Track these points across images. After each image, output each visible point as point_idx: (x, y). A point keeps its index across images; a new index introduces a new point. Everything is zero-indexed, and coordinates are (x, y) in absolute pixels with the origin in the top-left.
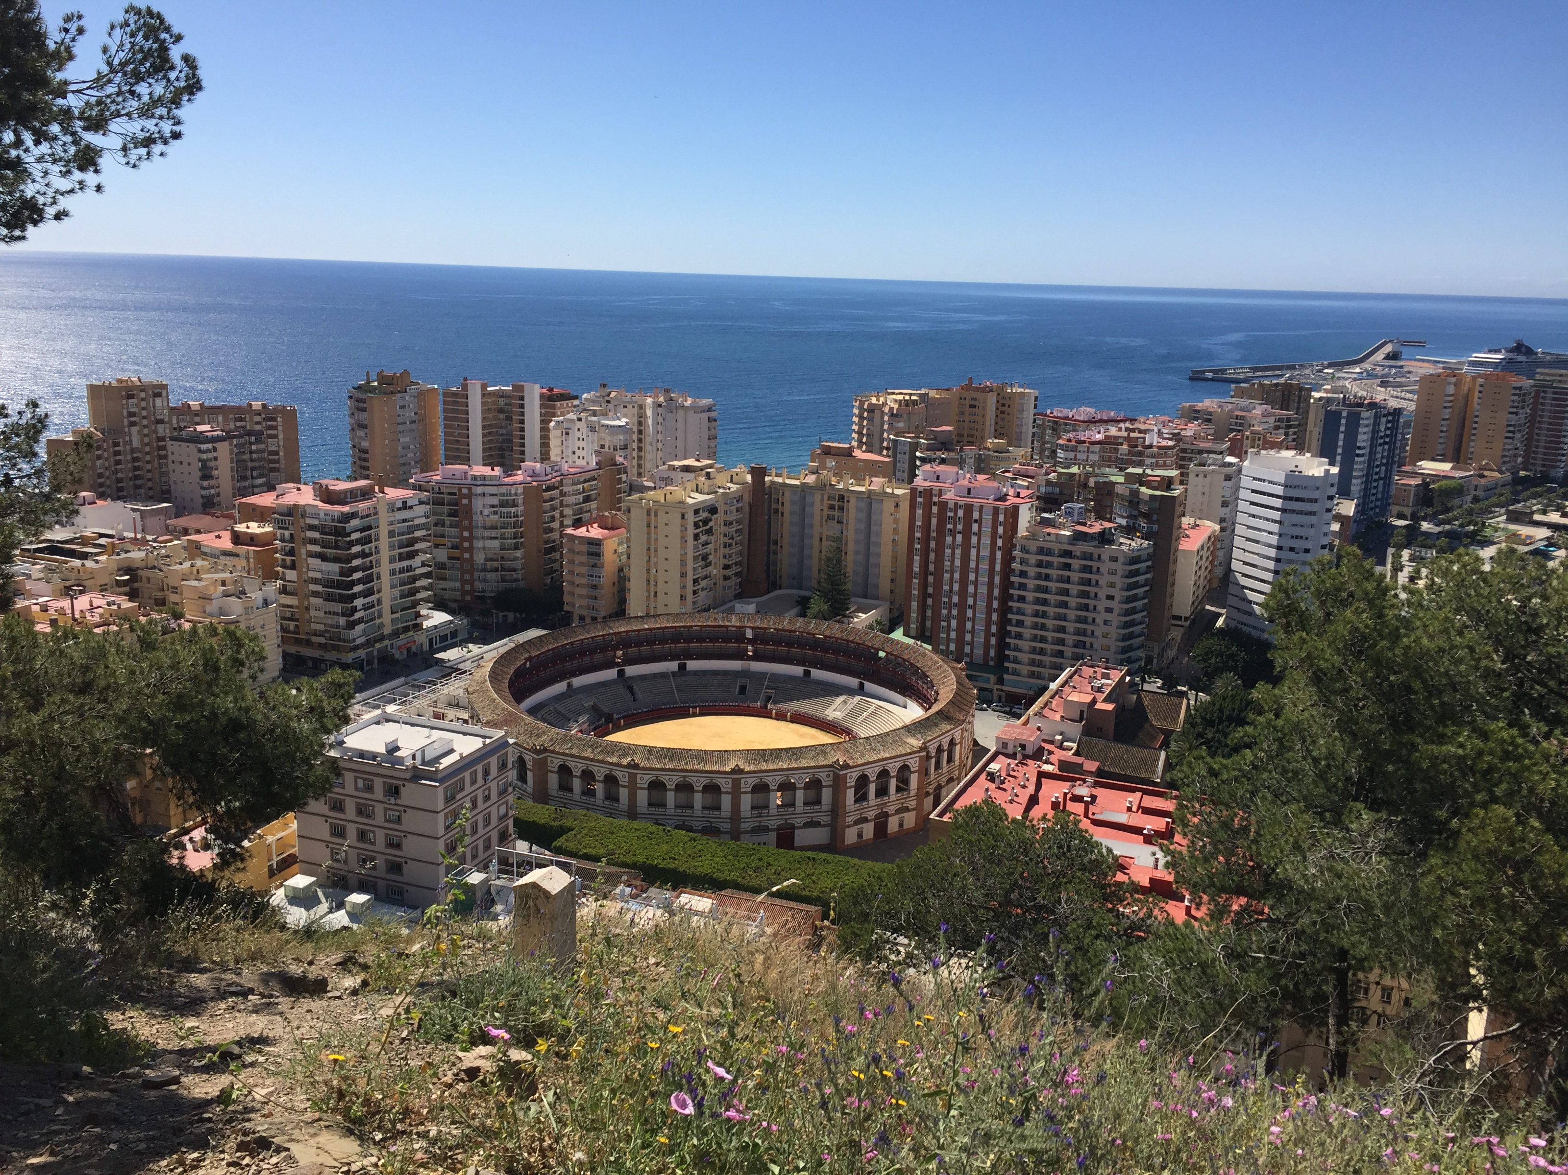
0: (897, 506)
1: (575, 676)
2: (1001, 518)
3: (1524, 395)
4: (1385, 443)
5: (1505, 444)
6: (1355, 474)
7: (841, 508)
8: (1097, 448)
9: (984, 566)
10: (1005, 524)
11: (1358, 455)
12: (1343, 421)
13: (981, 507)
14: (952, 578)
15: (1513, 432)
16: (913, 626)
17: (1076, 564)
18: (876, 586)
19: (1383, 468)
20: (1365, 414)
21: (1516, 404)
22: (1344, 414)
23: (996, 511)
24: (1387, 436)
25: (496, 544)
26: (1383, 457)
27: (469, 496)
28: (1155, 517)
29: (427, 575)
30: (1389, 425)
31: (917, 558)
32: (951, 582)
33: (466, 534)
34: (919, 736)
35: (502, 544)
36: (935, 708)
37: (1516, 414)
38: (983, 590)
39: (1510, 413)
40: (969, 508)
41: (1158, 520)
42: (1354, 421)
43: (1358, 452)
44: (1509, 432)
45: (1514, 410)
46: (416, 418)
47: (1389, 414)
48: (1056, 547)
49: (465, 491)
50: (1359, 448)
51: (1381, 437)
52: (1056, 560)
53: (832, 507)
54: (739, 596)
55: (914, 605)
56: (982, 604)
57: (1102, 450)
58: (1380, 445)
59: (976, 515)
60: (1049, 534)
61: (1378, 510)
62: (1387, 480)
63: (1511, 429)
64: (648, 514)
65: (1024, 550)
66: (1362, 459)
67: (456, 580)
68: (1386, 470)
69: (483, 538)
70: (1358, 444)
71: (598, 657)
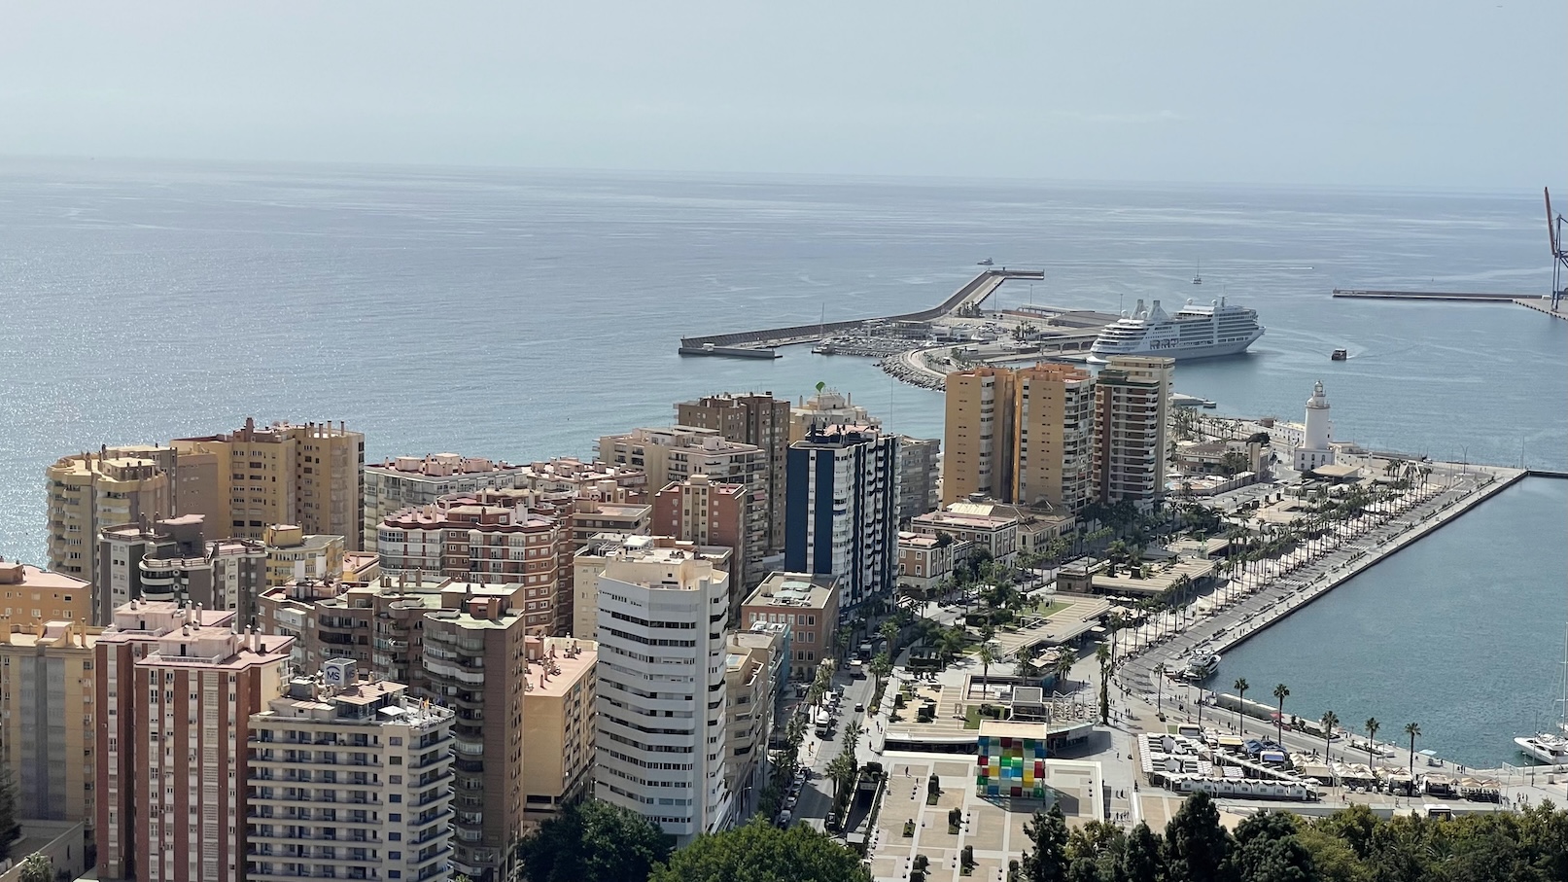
0: (87, 665)
2: (232, 688)
3: (1084, 398)
4: (876, 490)
5: (1064, 470)
6: (834, 540)
9: (211, 764)
10: (237, 697)
11: (840, 513)
12: (812, 464)
13: (200, 674)
14: (162, 786)
15: (1074, 453)
16: (113, 862)
17: (343, 754)
18: (62, 798)
19: (879, 527)
20: (839, 453)
21: (1073, 413)
22: (813, 453)
23: (223, 679)
24: (880, 480)
26: (876, 511)
28: (479, 662)
30: (881, 464)
31: (113, 754)
32: (160, 792)
37: (1075, 426)
38: (211, 801)
39: (1068, 426)
40: (181, 677)
41: (483, 666)
42: (826, 462)
43: (836, 508)
44: (1069, 453)
45: (1072, 422)
47: (878, 448)
48: (313, 731)
50: (838, 502)
51: (870, 483)
52: (312, 750)
55: (113, 828)
56: (211, 822)
57: (446, 538)
58: (871, 494)
59: (193, 687)
60: (301, 711)
61: (878, 589)
62: (887, 542)
63: (1071, 448)
65: (266, 736)
66: (843, 517)
68: (883, 530)
70: (836, 497)
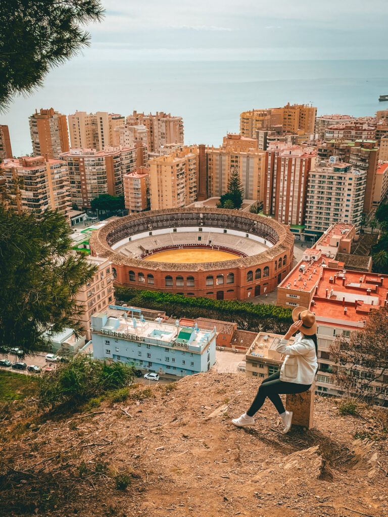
0: (260, 160)
1: (133, 235)
7: (237, 161)
8: (342, 132)
10: (305, 166)
13: (295, 159)
14: (283, 189)
16: (267, 210)
17: (335, 181)
23: (302, 160)
25: (96, 181)
27: (83, 162)
29: (68, 196)
31: (269, 182)
32: (283, 191)
33: (83, 178)
34: (272, 255)
35: (98, 182)
36: (278, 244)
40: (290, 160)
41: (369, 162)
46: (58, 129)
48: (327, 175)
49: (81, 160)
52: (326, 180)
53: (233, 161)
54: (196, 200)
55: (268, 201)
57: (344, 132)
59: (293, 163)
60: (324, 170)
64: (158, 167)
65: (314, 177)
67: (80, 197)
69: (90, 179)
71: (141, 228)
